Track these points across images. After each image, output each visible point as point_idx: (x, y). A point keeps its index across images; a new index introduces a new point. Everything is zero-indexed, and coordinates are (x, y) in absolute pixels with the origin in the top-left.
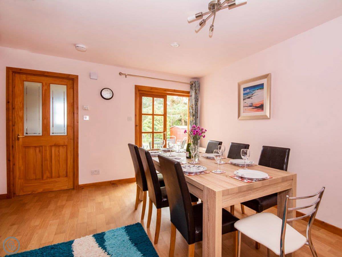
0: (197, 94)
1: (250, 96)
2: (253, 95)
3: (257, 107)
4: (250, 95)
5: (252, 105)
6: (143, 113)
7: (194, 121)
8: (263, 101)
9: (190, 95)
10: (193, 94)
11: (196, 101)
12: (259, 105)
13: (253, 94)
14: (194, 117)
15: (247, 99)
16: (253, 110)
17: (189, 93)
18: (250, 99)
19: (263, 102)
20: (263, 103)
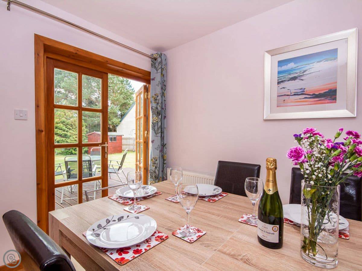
0: (163, 76)
1: (296, 75)
2: (304, 73)
3: (315, 96)
4: (297, 73)
5: (304, 91)
7: (160, 124)
8: (336, 82)
9: (151, 77)
10: (157, 75)
11: (162, 89)
12: (322, 92)
13: (305, 71)
15: (288, 81)
16: (306, 101)
17: (149, 73)
18: (297, 80)
19: (334, 85)
20: (336, 88)
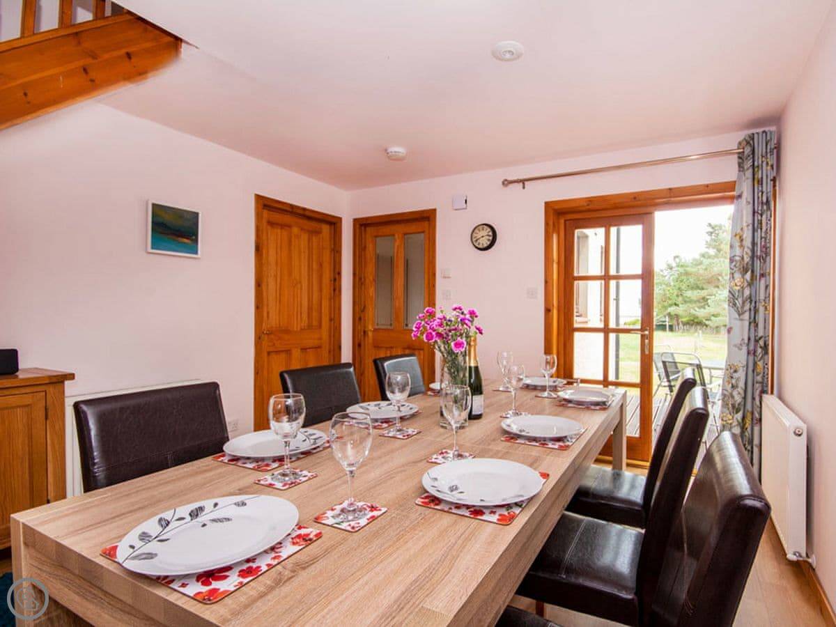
6: (576, 274)
7: (747, 292)
9: (734, 193)
10: (745, 188)
14: (748, 276)
17: (731, 186)
